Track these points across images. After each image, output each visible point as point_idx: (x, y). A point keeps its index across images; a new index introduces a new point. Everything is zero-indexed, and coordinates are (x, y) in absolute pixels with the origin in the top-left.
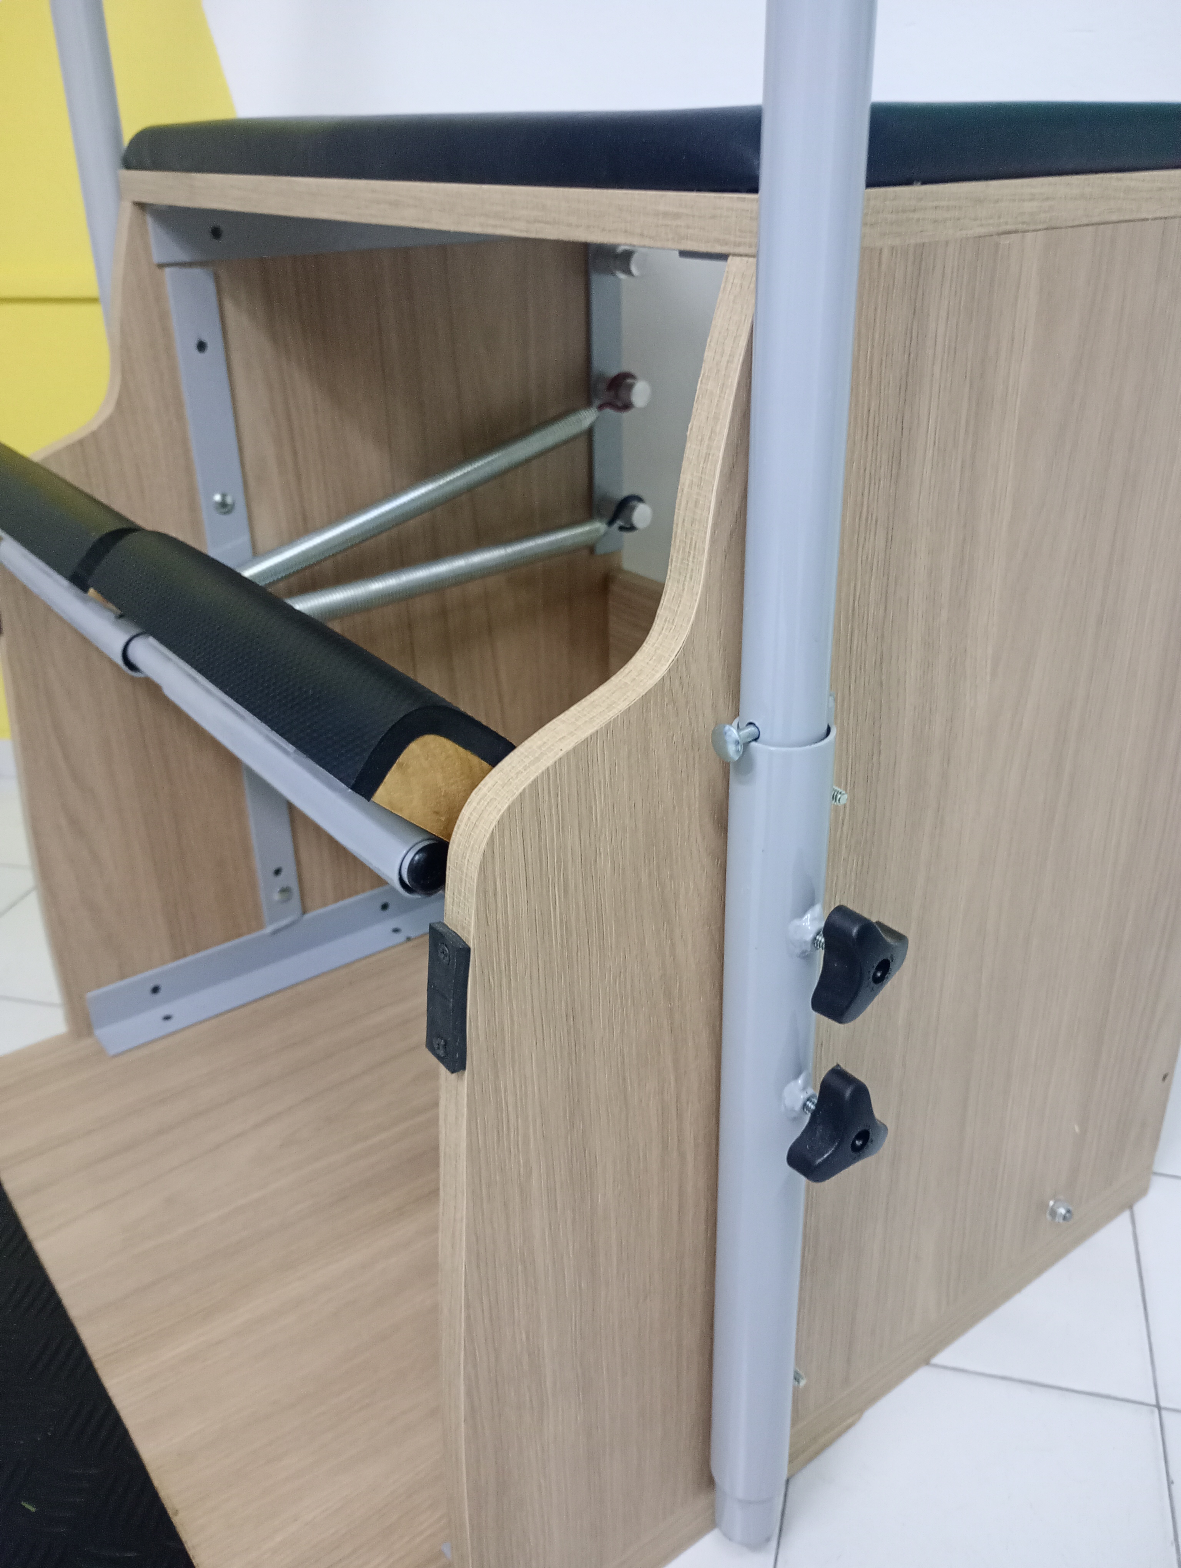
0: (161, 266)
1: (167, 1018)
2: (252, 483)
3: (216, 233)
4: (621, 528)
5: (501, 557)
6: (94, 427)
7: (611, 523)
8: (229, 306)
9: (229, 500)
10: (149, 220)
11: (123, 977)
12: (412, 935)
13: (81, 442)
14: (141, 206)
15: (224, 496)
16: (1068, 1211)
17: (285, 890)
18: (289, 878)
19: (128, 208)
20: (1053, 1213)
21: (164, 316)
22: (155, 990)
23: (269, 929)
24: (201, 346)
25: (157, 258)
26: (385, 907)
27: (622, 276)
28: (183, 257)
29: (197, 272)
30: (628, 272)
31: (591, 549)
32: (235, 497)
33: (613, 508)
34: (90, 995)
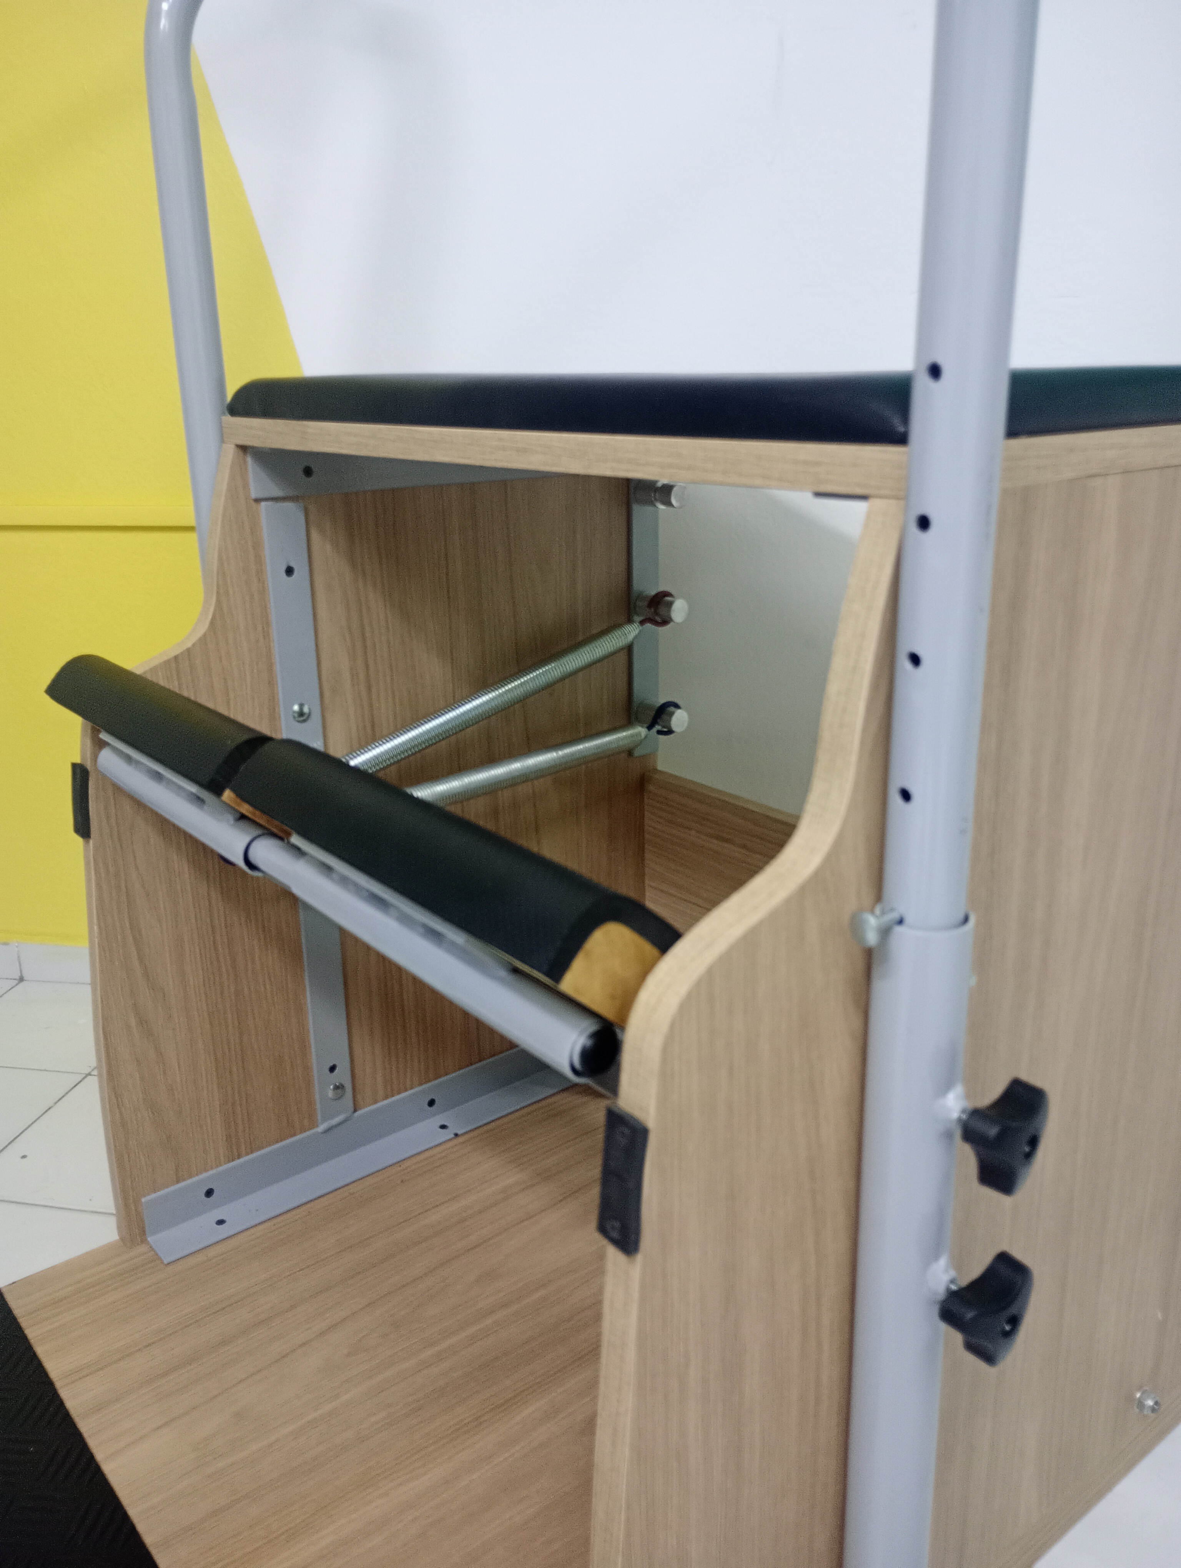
0: (257, 500)
1: (221, 1222)
2: (327, 694)
3: (308, 472)
4: (659, 732)
5: (554, 760)
6: (189, 645)
7: (650, 728)
8: (315, 536)
9: (306, 710)
10: (249, 460)
11: (178, 1182)
12: (459, 1132)
13: (176, 658)
14: (243, 449)
15: (301, 706)
16: (1156, 1403)
17: (339, 1087)
18: (343, 1075)
19: (230, 450)
20: (1141, 1404)
21: (257, 545)
22: (209, 1193)
23: (321, 1128)
24: (289, 571)
25: (254, 495)
26: (431, 1103)
27: (661, 507)
28: (279, 493)
29: (290, 506)
30: (669, 503)
31: (630, 753)
32: (312, 706)
33: (653, 713)
34: (143, 1200)
